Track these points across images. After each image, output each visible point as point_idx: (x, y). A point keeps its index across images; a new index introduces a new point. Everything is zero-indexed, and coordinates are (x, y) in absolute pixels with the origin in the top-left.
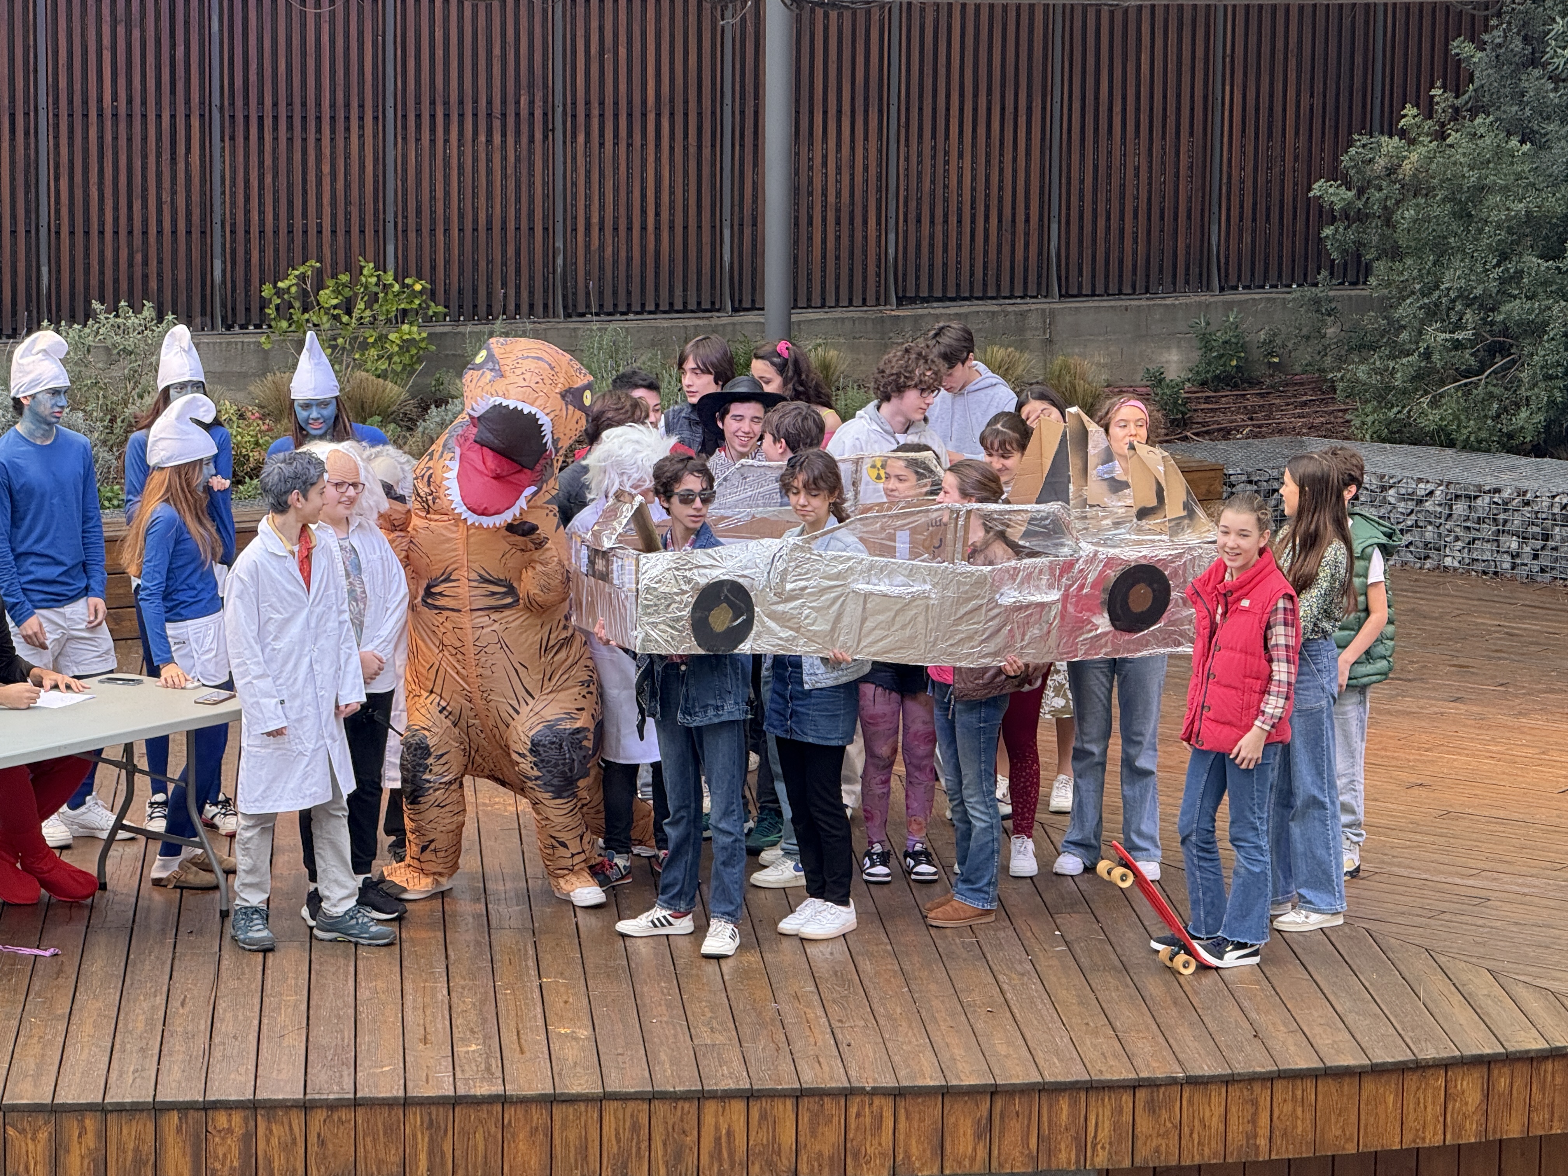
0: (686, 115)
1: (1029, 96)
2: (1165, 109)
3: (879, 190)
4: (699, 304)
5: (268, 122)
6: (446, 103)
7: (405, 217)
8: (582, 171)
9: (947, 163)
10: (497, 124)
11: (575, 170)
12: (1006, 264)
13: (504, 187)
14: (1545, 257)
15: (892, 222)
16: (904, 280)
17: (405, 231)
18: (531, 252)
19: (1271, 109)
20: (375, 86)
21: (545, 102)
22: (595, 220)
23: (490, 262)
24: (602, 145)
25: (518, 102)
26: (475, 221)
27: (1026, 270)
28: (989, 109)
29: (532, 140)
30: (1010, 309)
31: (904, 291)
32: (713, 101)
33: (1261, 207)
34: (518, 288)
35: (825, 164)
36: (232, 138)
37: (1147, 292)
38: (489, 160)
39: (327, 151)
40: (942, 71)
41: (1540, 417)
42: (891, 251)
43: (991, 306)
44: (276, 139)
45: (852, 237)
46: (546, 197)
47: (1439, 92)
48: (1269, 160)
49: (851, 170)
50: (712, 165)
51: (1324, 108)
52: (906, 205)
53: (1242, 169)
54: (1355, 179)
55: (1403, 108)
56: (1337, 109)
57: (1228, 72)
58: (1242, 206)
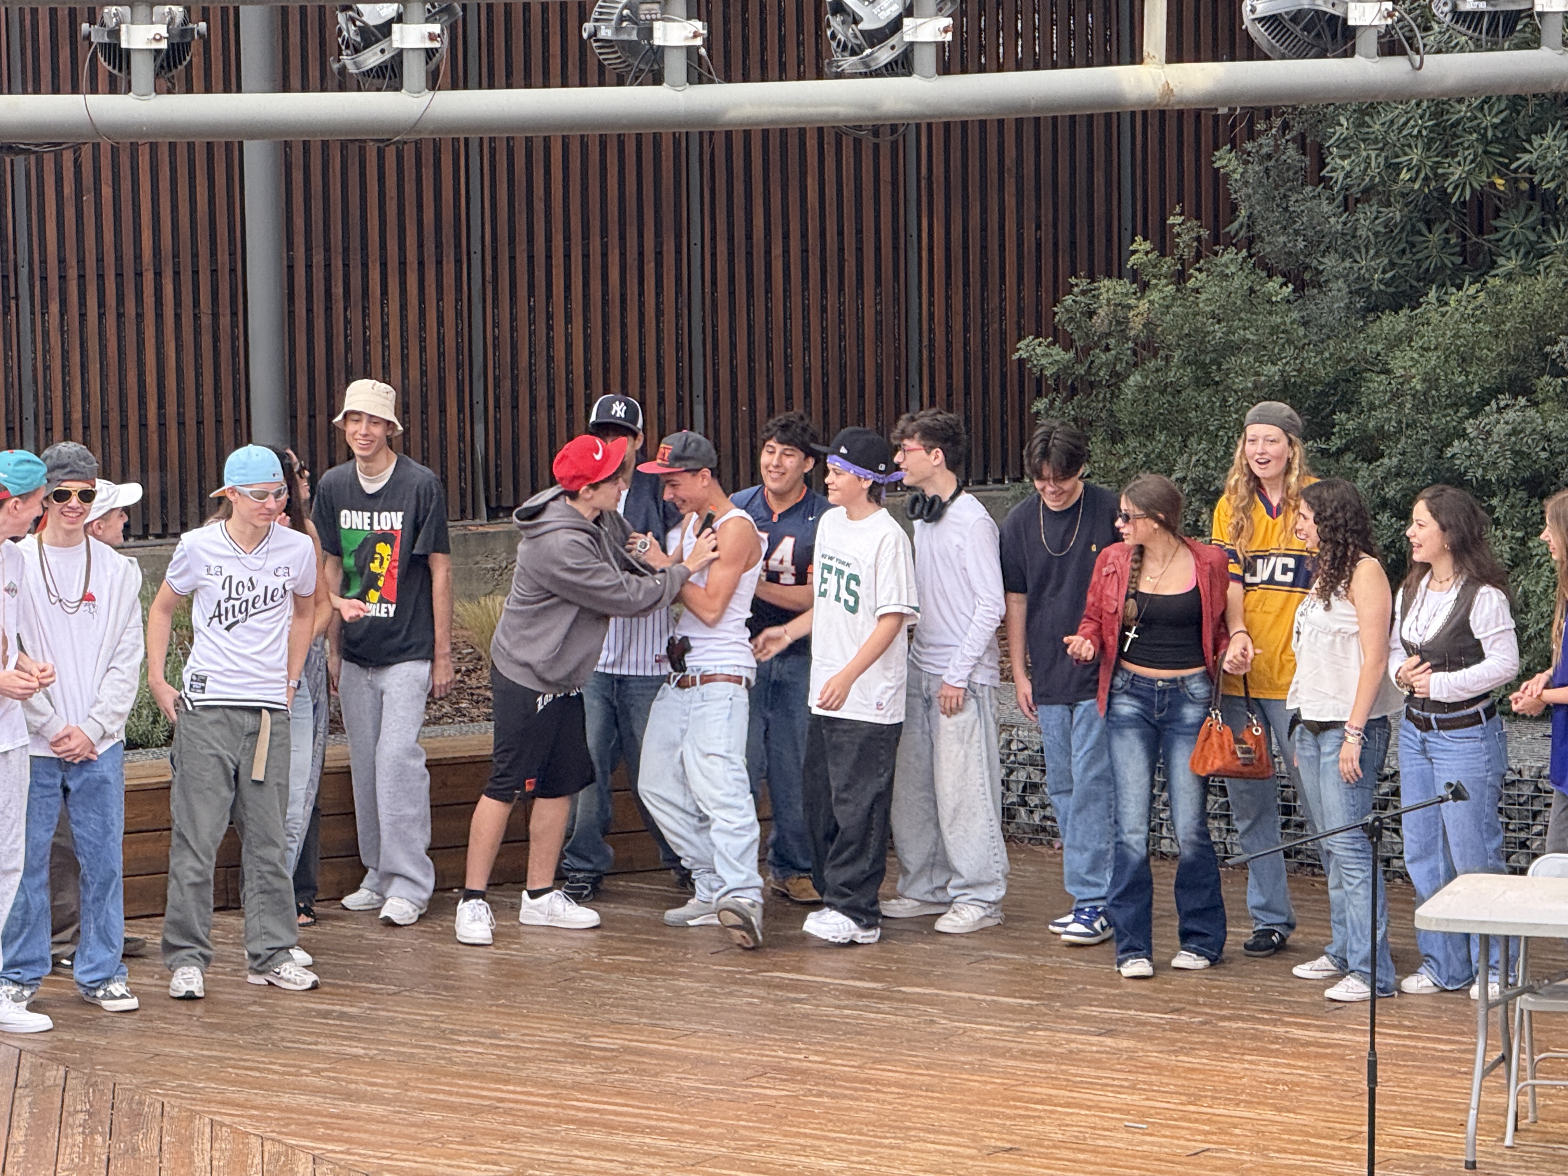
0: (196, 273)
1: (658, 234)
2: (841, 250)
3: (460, 366)
8: (57, 351)
9: (550, 328)
11: (46, 352)
15: (479, 409)
16: (498, 485)
19: (984, 248)
21: (4, 260)
22: (77, 415)
24: (83, 316)
28: (604, 255)
31: (499, 498)
32: (232, 254)
33: (976, 377)
35: (385, 335)
40: (539, 206)
42: (480, 446)
46: (10, 387)
47: (1179, 219)
48: (984, 316)
49: (422, 340)
50: (234, 338)
51: (1056, 244)
52: (497, 385)
53: (949, 329)
54: (1075, 337)
55: (1133, 241)
56: (1073, 244)
57: (924, 199)
58: (950, 376)
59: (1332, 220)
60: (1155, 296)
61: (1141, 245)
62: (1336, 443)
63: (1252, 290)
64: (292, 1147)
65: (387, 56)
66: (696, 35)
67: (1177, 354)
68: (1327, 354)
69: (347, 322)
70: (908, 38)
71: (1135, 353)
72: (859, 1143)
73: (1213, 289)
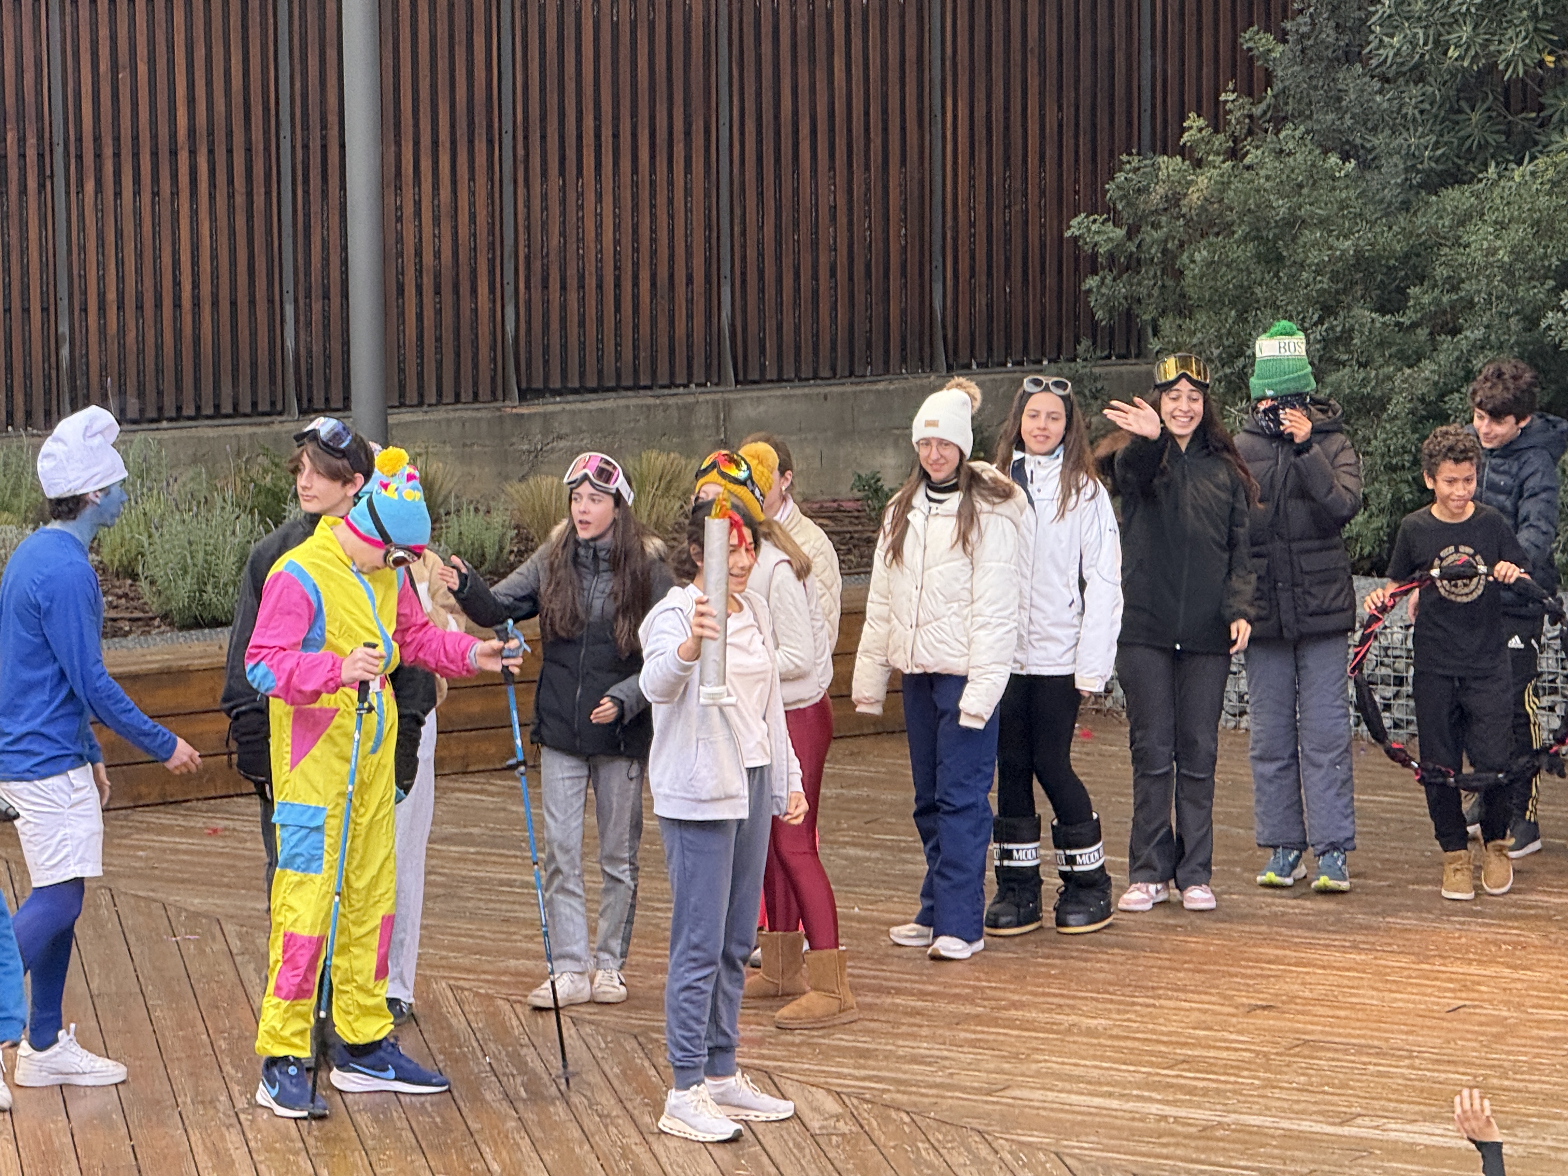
0: (230, 151)
1: (687, 116)
2: (867, 130)
3: (491, 247)
4: (254, 404)
8: (91, 230)
9: (581, 208)
11: (83, 230)
12: (663, 341)
14: (1382, 310)
15: (509, 290)
16: (529, 366)
18: (27, 342)
19: (1007, 128)
21: (40, 137)
22: (111, 296)
24: (118, 194)
27: (690, 347)
28: (634, 135)
29: (23, 191)
30: (671, 401)
31: (529, 380)
32: (266, 132)
33: (999, 259)
34: (10, 390)
35: (418, 214)
37: (851, 374)
40: (570, 85)
41: (1380, 521)
42: (510, 328)
43: (647, 399)
45: (457, 309)
46: (44, 266)
47: (1232, 97)
48: (1006, 197)
49: (454, 220)
51: (1077, 125)
52: (528, 265)
53: (971, 210)
54: (1126, 214)
56: (1094, 125)
57: (949, 79)
58: (972, 257)
60: (1212, 172)
61: (1195, 121)
62: (1411, 316)
67: (1239, 231)
72: (1111, 1001)
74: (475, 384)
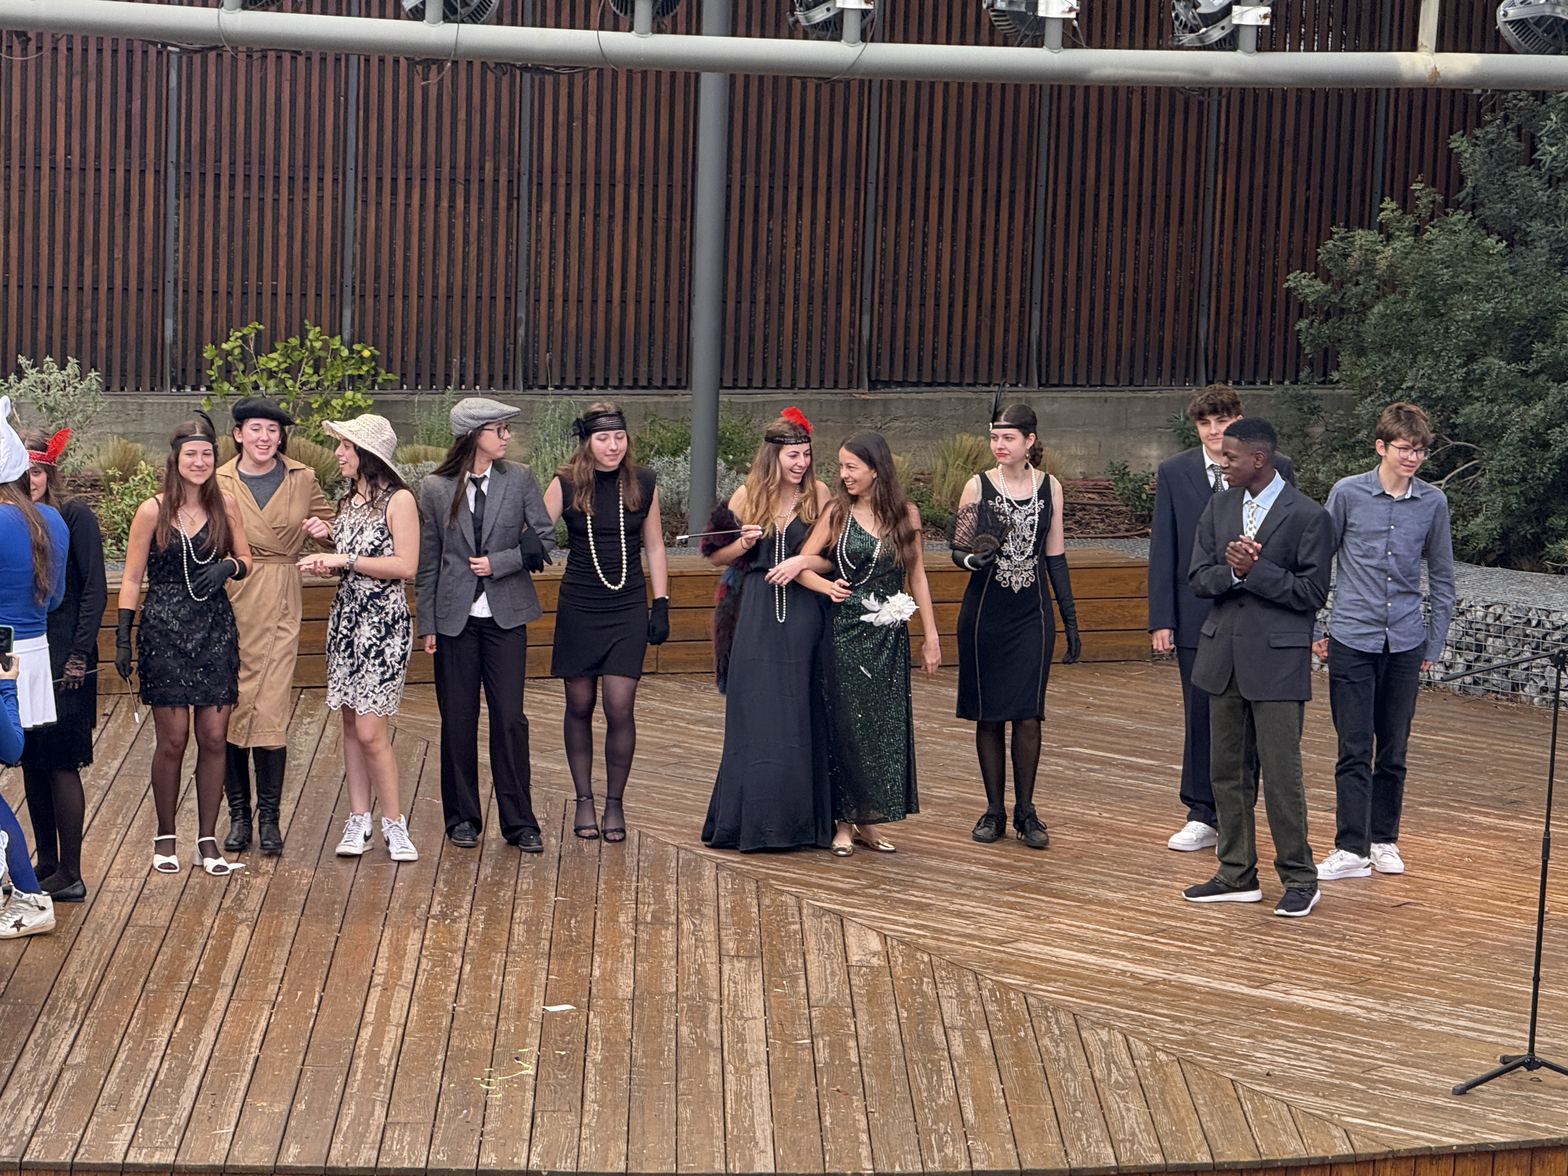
0: (656, 186)
1: (1013, 178)
2: (1154, 197)
3: (854, 270)
4: (664, 380)
5: (225, 180)
6: (409, 167)
7: (363, 281)
8: (547, 241)
9: (925, 245)
10: (460, 189)
11: (538, 241)
12: (985, 348)
13: (466, 255)
14: (1510, 359)
15: (867, 303)
16: (878, 364)
17: (362, 296)
18: (492, 320)
19: (1265, 201)
20: (335, 148)
21: (510, 168)
22: (559, 291)
23: (449, 330)
24: (568, 215)
25: (482, 168)
26: (435, 287)
27: (1005, 357)
28: (970, 191)
29: (495, 208)
30: (985, 396)
31: (878, 374)
32: (684, 173)
33: (1253, 301)
34: (477, 358)
35: (798, 243)
36: (188, 196)
37: (1131, 383)
38: (451, 226)
39: (284, 212)
40: (923, 150)
41: (1495, 524)
42: (866, 333)
43: (967, 393)
44: (232, 198)
45: (824, 317)
46: (508, 266)
47: (1421, 186)
48: (1262, 253)
49: (826, 248)
50: (683, 239)
51: (1321, 201)
52: (882, 286)
53: (1233, 261)
54: (1333, 273)
55: (1382, 201)
56: (1334, 202)
57: (1221, 161)
58: (1232, 299)
59: (1540, 193)
60: (1397, 244)
61: (1389, 204)
62: (1533, 366)
63: (1474, 244)
64: (701, 856)
65: (831, 13)
66: (1071, 10)
67: (1412, 291)
68: (1530, 297)
69: (770, 231)
70: (1235, 21)
71: (1378, 288)
72: (1137, 881)
73: (1443, 240)
74: (836, 374)
